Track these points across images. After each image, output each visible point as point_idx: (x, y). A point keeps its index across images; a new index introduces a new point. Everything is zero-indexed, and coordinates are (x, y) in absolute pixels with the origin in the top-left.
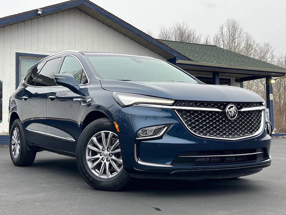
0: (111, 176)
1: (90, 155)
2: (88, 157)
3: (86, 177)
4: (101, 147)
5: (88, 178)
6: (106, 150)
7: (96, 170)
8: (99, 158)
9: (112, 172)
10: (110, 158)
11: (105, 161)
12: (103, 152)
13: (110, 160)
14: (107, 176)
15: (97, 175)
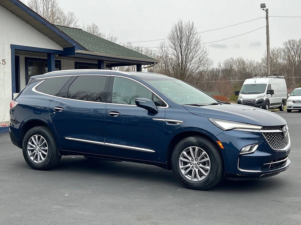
0: (200, 179)
1: (182, 165)
2: (181, 167)
3: (182, 181)
4: (190, 159)
5: (183, 182)
6: (194, 161)
7: (188, 175)
8: (190, 167)
9: (201, 176)
10: (198, 166)
11: (195, 168)
12: (192, 162)
13: (199, 167)
14: (198, 179)
15: (190, 179)
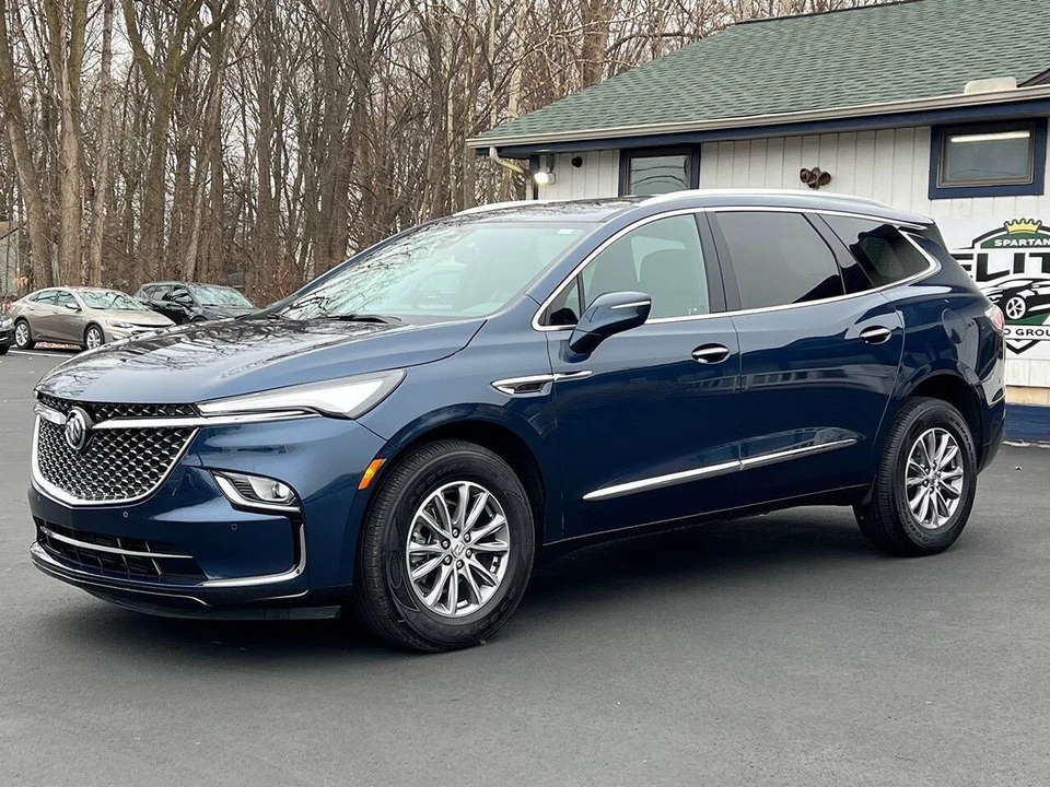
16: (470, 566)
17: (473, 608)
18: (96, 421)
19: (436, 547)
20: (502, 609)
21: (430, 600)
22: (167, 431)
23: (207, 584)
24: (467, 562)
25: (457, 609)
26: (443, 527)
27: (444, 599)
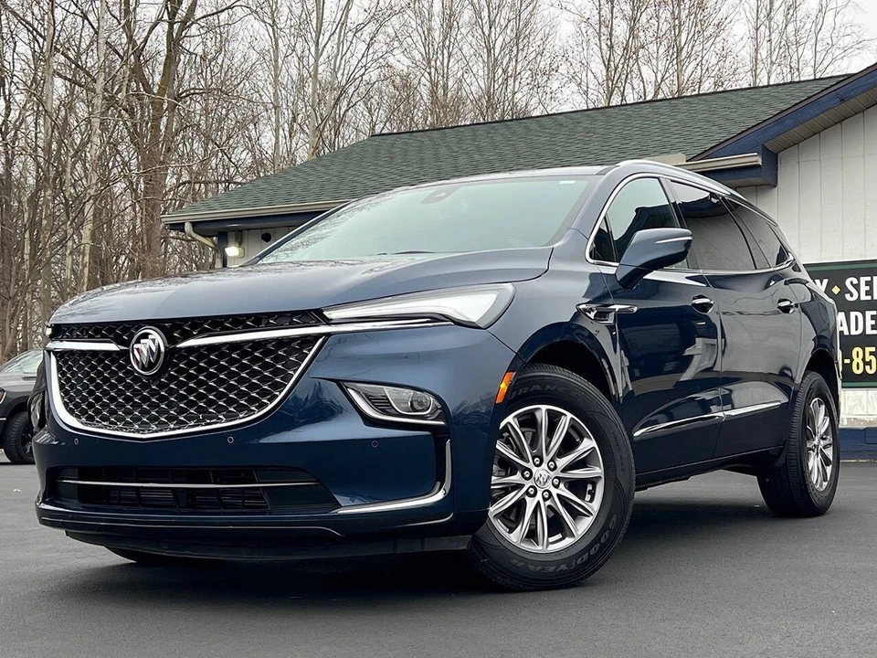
16: (558, 495)
17: (568, 541)
18: (175, 341)
19: (517, 478)
20: (603, 540)
21: (515, 537)
22: (280, 342)
23: (341, 512)
24: (555, 492)
25: (549, 544)
26: (522, 457)
27: (532, 535)
